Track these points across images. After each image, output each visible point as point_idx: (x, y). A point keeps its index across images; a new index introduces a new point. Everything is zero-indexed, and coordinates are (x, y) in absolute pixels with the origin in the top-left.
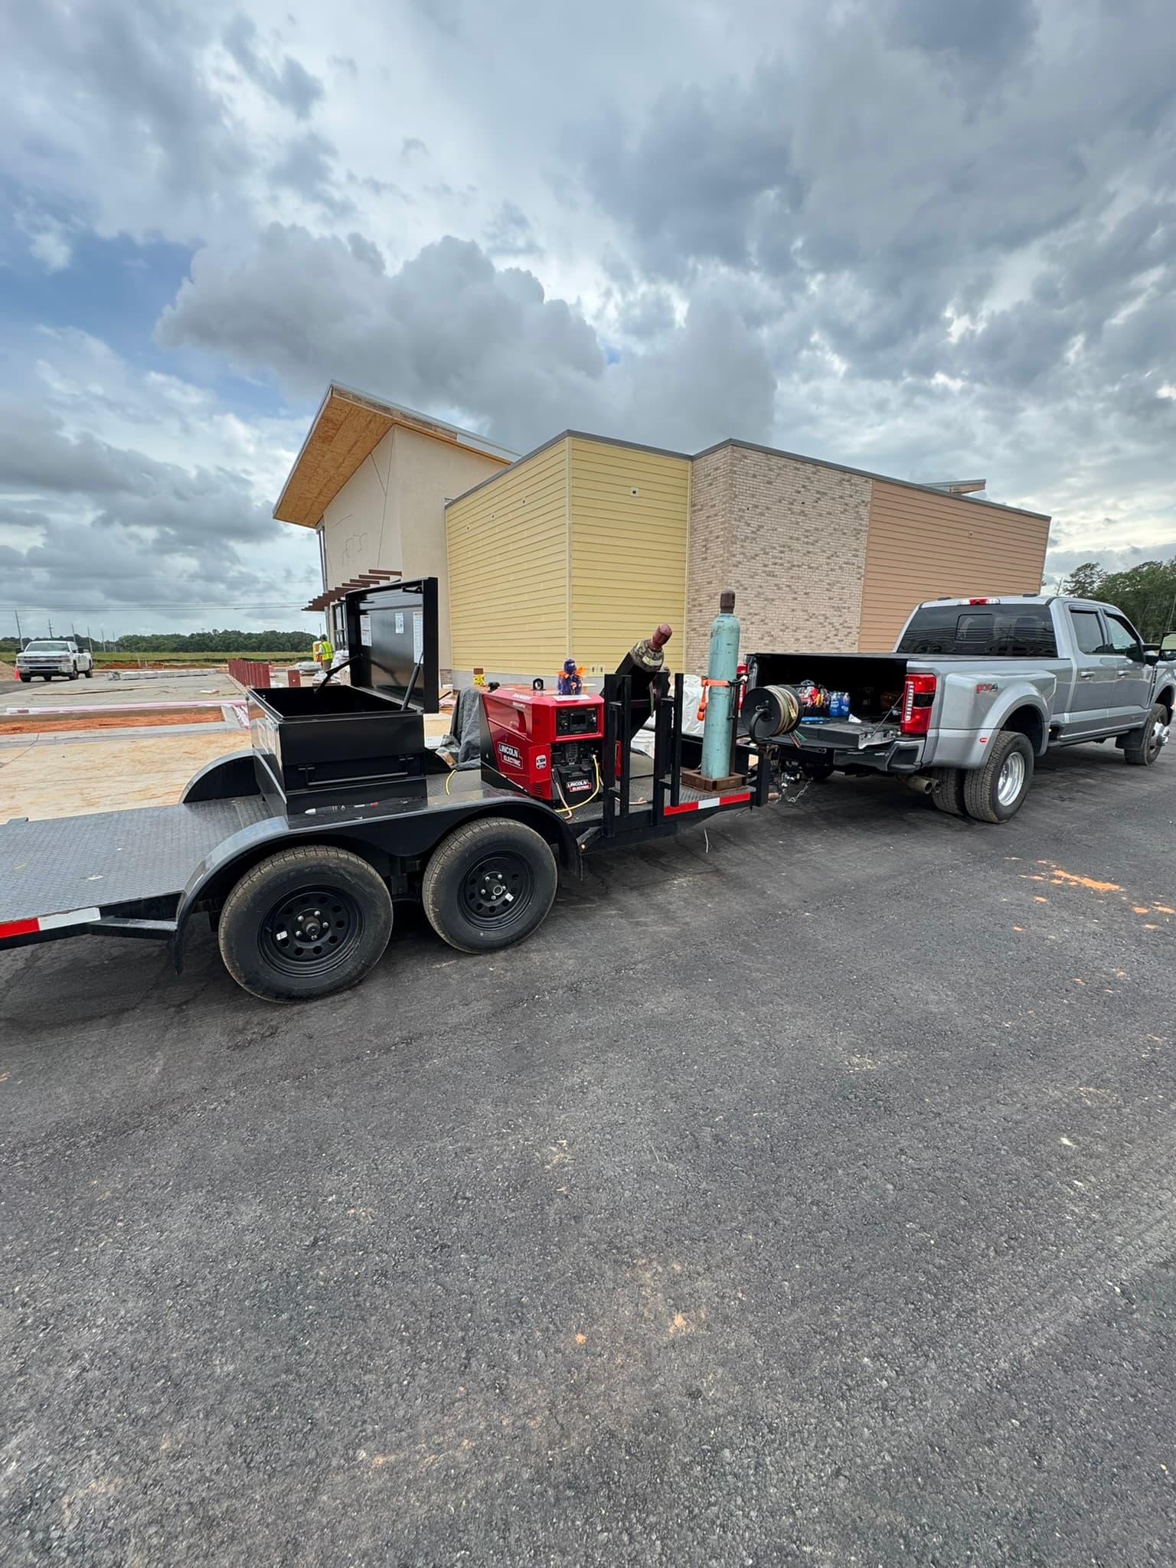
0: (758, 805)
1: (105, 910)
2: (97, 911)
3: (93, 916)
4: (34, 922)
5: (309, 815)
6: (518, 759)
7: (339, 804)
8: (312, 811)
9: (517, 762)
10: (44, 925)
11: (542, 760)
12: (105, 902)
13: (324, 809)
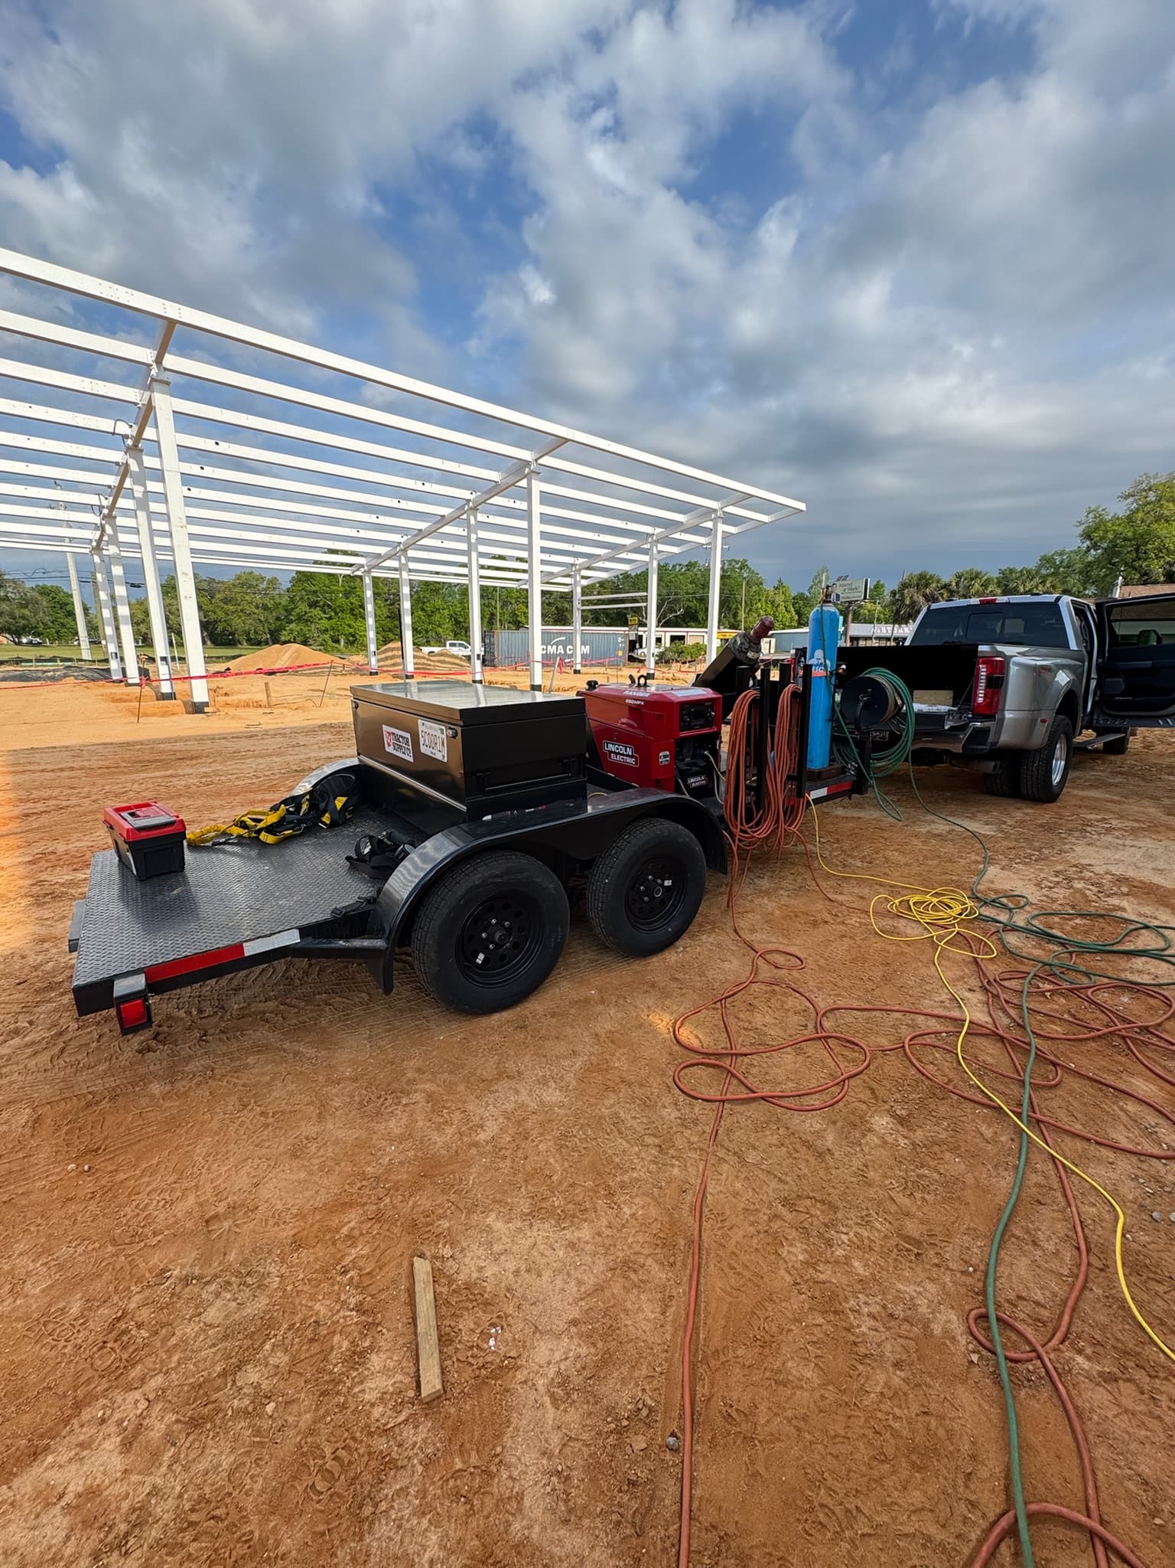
0: (860, 793)
1: (304, 931)
2: (296, 933)
3: (292, 938)
4: (239, 948)
5: (487, 822)
6: (632, 757)
7: (512, 810)
8: (489, 817)
9: (631, 761)
10: (250, 949)
11: (665, 756)
12: (304, 922)
13: (497, 816)
